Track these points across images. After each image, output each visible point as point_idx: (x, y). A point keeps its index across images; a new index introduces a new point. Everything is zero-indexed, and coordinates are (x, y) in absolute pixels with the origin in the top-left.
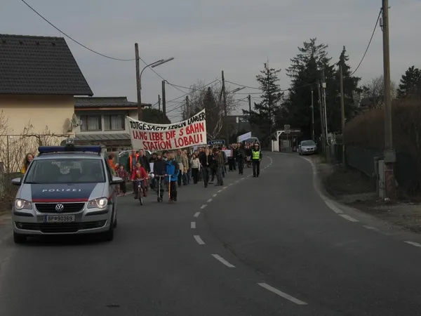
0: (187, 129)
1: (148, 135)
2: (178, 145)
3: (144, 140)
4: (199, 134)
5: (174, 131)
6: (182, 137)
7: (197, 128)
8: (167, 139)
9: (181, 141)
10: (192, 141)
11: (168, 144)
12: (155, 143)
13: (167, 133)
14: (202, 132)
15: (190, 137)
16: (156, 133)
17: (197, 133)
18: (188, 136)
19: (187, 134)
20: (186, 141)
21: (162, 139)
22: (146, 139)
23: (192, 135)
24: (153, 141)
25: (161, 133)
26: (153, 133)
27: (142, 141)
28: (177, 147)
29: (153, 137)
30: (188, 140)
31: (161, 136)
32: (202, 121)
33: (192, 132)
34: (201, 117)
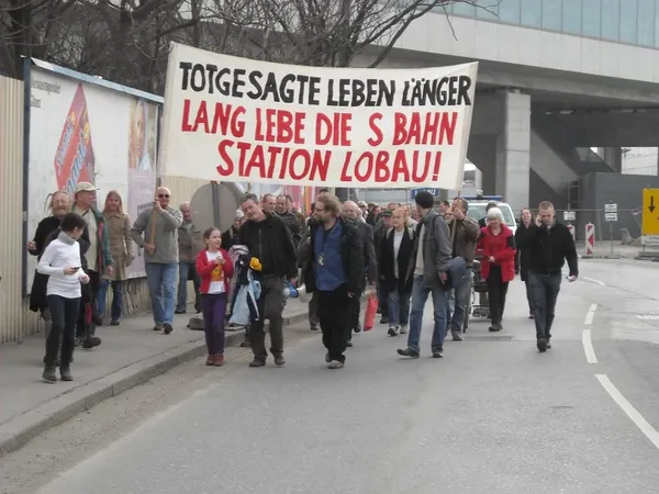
0: (399, 128)
1: (248, 119)
2: (350, 172)
3: (229, 136)
4: (433, 149)
5: (348, 116)
6: (375, 151)
7: (433, 129)
8: (319, 142)
10: (405, 170)
11: (320, 165)
12: (274, 151)
13: (321, 117)
14: (444, 147)
15: (401, 155)
16: (282, 114)
17: (429, 147)
18: (393, 152)
19: (397, 142)
20: (381, 165)
21: (299, 140)
22: (239, 134)
23: (409, 149)
24: (266, 145)
25: (301, 116)
26: (270, 112)
27: (219, 137)
28: (345, 178)
29: (270, 125)
30: (390, 165)
31: (299, 127)
32: (455, 108)
33: (414, 138)
34: (454, 91)
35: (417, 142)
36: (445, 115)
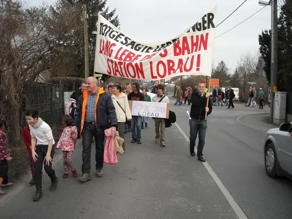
2: (155, 74)
6: (165, 60)
7: (196, 44)
9: (161, 67)
11: (139, 70)
15: (181, 61)
17: (194, 53)
18: (176, 60)
19: (176, 54)
23: (184, 57)
28: (153, 77)
29: (123, 54)
30: (176, 66)
32: (207, 31)
33: (186, 51)
34: (205, 22)
35: (189, 53)
36: (202, 36)
